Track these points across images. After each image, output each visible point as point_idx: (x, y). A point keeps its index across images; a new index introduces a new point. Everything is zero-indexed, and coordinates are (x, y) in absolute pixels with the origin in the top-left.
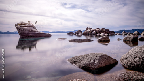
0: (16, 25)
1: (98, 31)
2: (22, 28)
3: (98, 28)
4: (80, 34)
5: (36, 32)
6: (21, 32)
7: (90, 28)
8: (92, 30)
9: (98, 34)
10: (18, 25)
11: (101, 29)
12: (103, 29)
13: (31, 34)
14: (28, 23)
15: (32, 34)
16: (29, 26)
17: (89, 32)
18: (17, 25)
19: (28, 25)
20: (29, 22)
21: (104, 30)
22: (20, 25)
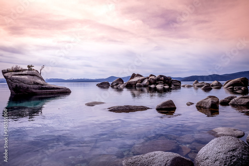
0: (4, 72)
1: (152, 80)
2: (17, 79)
3: (151, 75)
4: (121, 86)
5: (43, 85)
6: (14, 85)
7: (139, 75)
8: (141, 78)
9: (152, 86)
10: (8, 71)
11: (157, 76)
12: (161, 76)
13: (34, 89)
14: (28, 69)
15: (36, 89)
16: (30, 75)
17: (137, 82)
18: (6, 72)
19: (27, 71)
20: (29, 67)
21: (162, 78)
22: (13, 73)
